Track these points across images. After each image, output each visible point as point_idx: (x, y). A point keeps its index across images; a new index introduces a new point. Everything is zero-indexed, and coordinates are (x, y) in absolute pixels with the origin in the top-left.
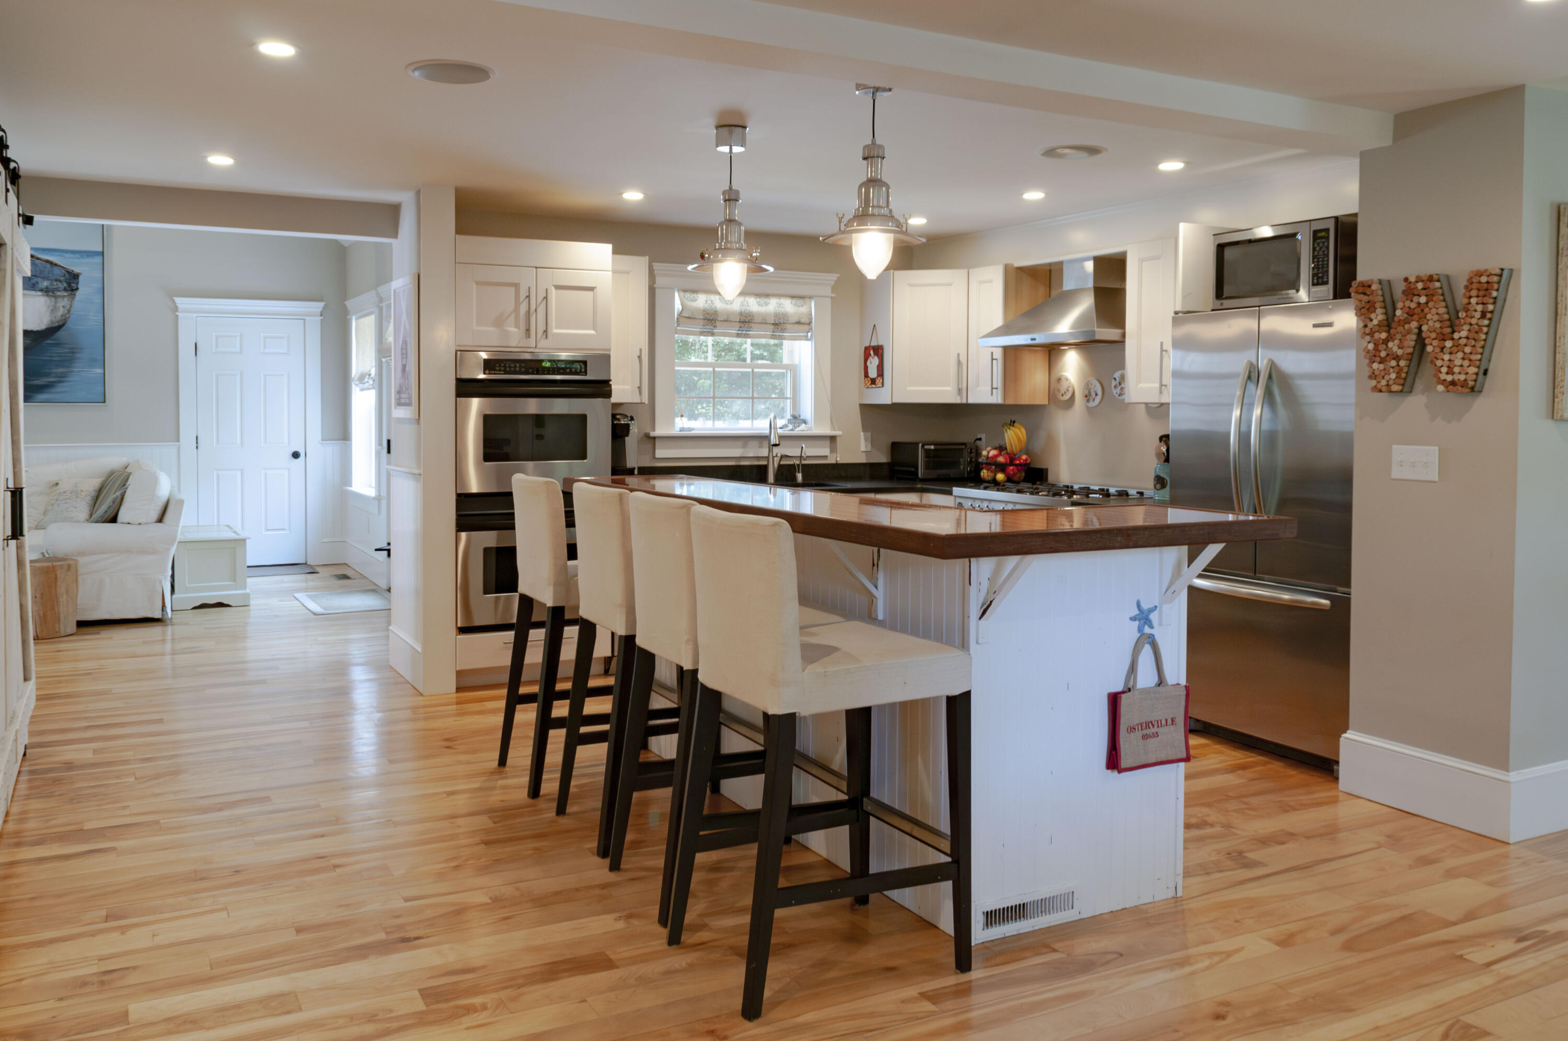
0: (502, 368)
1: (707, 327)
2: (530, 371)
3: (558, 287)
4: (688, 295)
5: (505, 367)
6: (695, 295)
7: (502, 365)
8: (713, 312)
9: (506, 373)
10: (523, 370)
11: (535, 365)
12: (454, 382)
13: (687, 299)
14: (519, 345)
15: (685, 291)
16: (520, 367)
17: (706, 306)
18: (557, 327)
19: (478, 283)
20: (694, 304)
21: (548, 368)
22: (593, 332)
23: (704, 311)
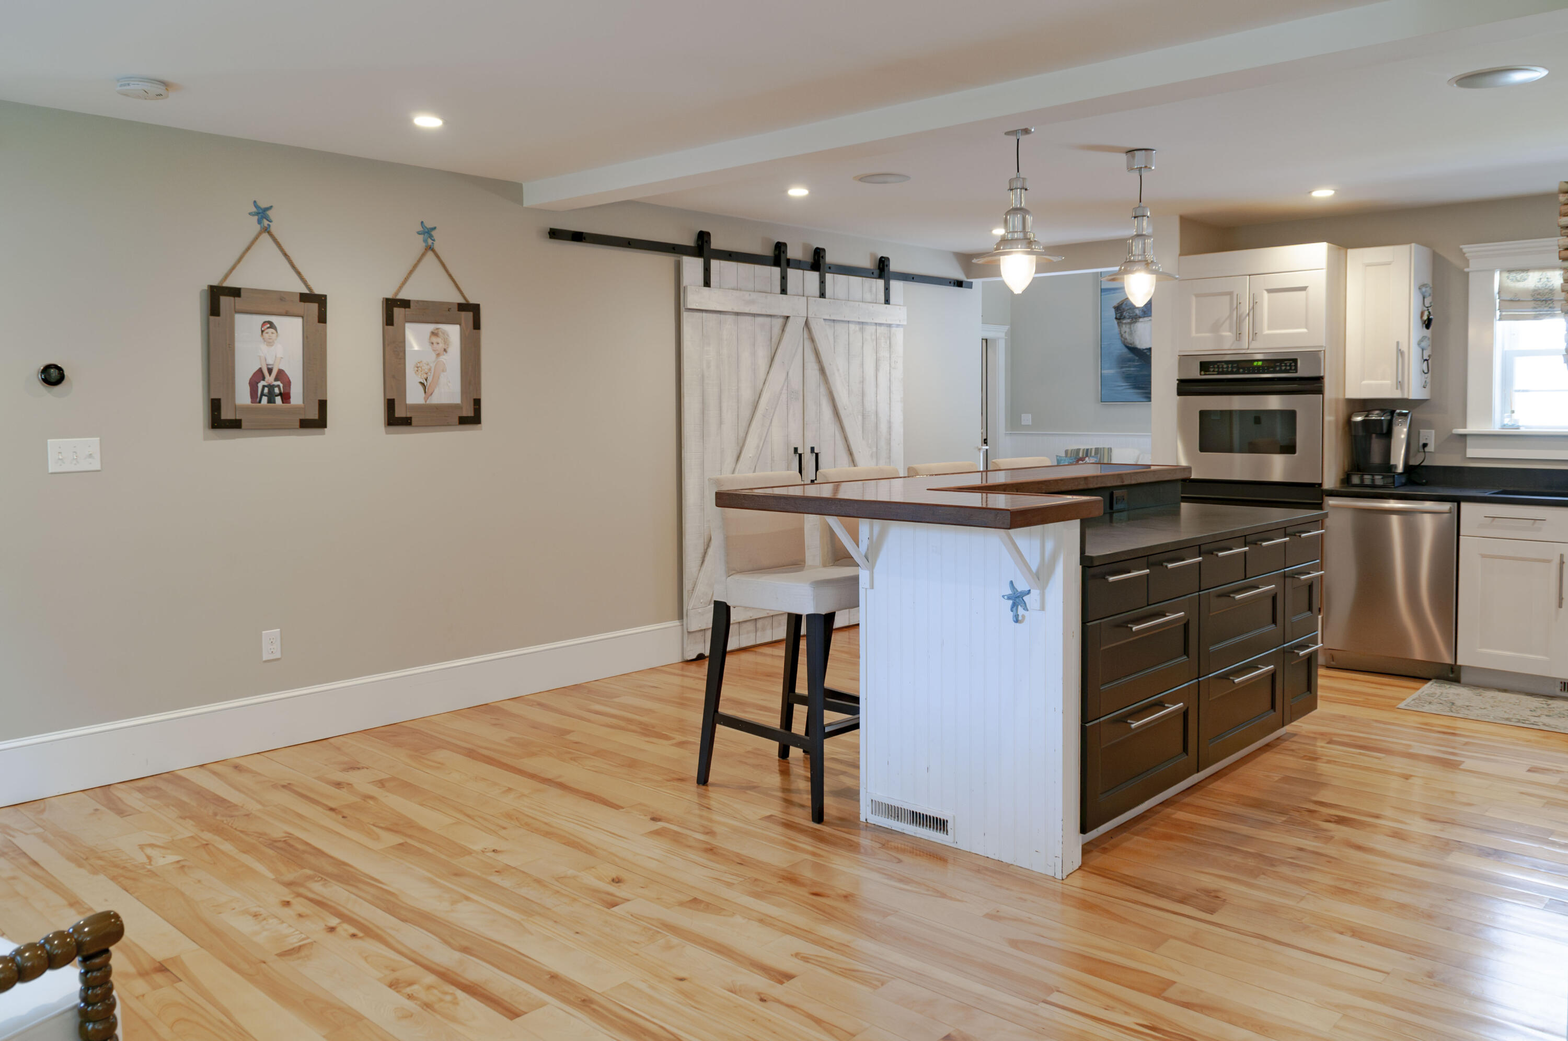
0: (1217, 370)
1: (1539, 309)
2: (1241, 370)
3: (1270, 291)
4: (1513, 275)
5: (1218, 367)
6: (1524, 274)
7: (1216, 366)
8: (1547, 291)
9: (1219, 373)
10: (1235, 370)
11: (1245, 365)
12: (1177, 382)
13: (1512, 280)
14: (1232, 348)
15: (1510, 271)
16: (1232, 367)
17: (1539, 285)
18: (1269, 329)
19: (1197, 296)
20: (1521, 285)
21: (1258, 367)
22: (1305, 330)
23: (1535, 291)
